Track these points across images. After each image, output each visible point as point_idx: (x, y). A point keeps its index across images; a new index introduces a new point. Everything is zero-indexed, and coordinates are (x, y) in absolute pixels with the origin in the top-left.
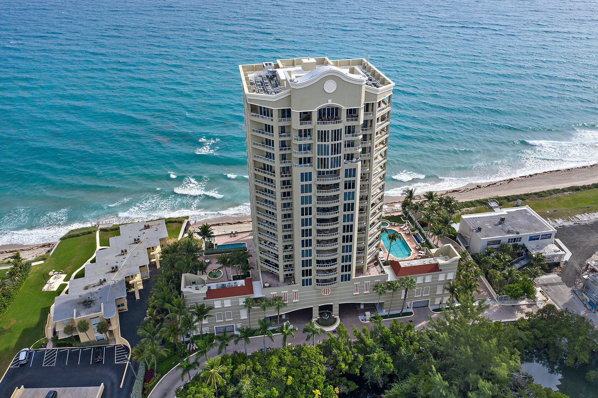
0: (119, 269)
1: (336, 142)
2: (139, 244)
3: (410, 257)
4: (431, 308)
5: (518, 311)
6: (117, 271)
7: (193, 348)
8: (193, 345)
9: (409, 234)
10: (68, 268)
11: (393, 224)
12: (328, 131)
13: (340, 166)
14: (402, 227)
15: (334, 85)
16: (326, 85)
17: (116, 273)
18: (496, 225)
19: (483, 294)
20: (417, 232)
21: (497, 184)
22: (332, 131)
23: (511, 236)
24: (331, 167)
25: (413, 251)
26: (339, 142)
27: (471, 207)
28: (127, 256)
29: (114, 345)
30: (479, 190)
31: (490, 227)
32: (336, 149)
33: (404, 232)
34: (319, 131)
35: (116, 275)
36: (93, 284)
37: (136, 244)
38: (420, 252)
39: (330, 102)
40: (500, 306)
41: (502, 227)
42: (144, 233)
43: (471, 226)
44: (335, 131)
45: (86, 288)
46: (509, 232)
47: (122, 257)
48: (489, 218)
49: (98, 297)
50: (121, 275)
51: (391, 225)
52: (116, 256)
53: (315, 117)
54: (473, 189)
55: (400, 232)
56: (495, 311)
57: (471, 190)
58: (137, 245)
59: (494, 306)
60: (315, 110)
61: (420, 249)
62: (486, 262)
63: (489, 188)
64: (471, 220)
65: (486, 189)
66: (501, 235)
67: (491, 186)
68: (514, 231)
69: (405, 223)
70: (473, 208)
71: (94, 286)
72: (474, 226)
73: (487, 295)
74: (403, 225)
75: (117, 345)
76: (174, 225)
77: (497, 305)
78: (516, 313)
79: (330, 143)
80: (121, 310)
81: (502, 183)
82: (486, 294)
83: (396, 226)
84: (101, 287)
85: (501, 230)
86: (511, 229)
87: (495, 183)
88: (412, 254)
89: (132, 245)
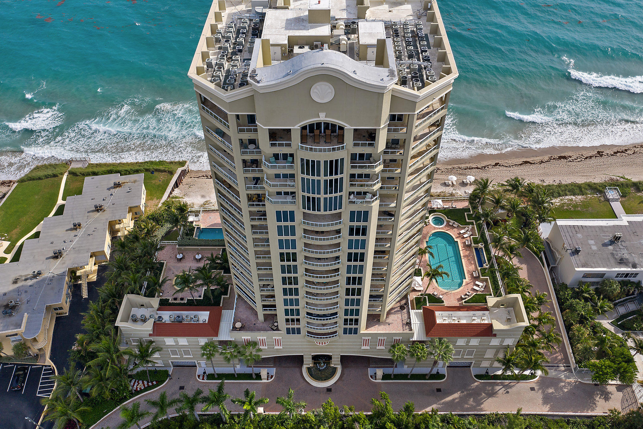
0: (64, 254)
1: (334, 177)
2: (101, 213)
3: (461, 288)
4: (474, 371)
5: (601, 395)
6: (61, 256)
7: (137, 388)
8: (138, 382)
9: (468, 247)
10: (15, 231)
11: (451, 224)
12: (319, 162)
13: (340, 208)
14: (462, 231)
15: (330, 91)
16: (315, 90)
17: (60, 260)
18: (605, 245)
19: (556, 357)
20: (481, 245)
21: (629, 152)
22: (326, 162)
23: (624, 269)
24: (325, 210)
25: (467, 279)
26: (339, 176)
27: (578, 195)
28: (80, 232)
29: (43, 366)
30: (599, 160)
31: (594, 248)
32: (334, 186)
33: (464, 240)
34: (302, 160)
35: (57, 264)
36: (26, 276)
37: (96, 213)
38: (477, 283)
39: (322, 118)
40: (576, 382)
41: (614, 250)
42: (112, 195)
43: (566, 242)
44: (331, 162)
45: (15, 282)
46: (622, 262)
47: (73, 233)
48: (597, 229)
49: (25, 300)
50: (64, 266)
51: (448, 225)
52: (67, 230)
53: (296, 137)
54: (591, 157)
55: (458, 240)
56: (566, 390)
57: (586, 158)
58: (97, 215)
59: (568, 380)
60: (296, 127)
61: (477, 278)
62: (572, 308)
63: (614, 157)
64: (569, 230)
65: (612, 160)
66: (607, 266)
67: (618, 154)
68: (631, 260)
69: (469, 224)
70: (580, 197)
71: (26, 280)
72: (571, 243)
73: (562, 359)
74: (464, 228)
75: (46, 366)
76: (162, 177)
77: (572, 380)
78: (597, 399)
79: (322, 178)
80: (60, 314)
81: (636, 150)
82: (560, 357)
83: (455, 227)
84: (35, 280)
85: (610, 256)
86: (626, 256)
87: (626, 150)
88: (464, 284)
89: (91, 213)
